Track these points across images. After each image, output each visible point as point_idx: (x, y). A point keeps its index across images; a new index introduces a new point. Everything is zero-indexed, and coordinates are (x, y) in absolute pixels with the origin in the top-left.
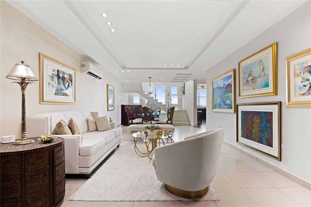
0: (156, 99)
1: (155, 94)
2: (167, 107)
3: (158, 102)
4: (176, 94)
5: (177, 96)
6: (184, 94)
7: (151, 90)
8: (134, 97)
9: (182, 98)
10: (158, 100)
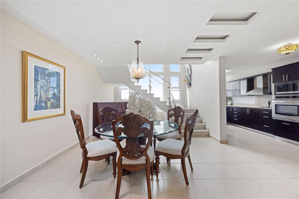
0: (151, 93)
1: (150, 86)
2: (168, 104)
3: (154, 97)
4: (178, 86)
5: (179, 89)
6: (190, 86)
7: (140, 70)
8: (122, 91)
9: (186, 92)
10: (153, 94)
